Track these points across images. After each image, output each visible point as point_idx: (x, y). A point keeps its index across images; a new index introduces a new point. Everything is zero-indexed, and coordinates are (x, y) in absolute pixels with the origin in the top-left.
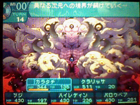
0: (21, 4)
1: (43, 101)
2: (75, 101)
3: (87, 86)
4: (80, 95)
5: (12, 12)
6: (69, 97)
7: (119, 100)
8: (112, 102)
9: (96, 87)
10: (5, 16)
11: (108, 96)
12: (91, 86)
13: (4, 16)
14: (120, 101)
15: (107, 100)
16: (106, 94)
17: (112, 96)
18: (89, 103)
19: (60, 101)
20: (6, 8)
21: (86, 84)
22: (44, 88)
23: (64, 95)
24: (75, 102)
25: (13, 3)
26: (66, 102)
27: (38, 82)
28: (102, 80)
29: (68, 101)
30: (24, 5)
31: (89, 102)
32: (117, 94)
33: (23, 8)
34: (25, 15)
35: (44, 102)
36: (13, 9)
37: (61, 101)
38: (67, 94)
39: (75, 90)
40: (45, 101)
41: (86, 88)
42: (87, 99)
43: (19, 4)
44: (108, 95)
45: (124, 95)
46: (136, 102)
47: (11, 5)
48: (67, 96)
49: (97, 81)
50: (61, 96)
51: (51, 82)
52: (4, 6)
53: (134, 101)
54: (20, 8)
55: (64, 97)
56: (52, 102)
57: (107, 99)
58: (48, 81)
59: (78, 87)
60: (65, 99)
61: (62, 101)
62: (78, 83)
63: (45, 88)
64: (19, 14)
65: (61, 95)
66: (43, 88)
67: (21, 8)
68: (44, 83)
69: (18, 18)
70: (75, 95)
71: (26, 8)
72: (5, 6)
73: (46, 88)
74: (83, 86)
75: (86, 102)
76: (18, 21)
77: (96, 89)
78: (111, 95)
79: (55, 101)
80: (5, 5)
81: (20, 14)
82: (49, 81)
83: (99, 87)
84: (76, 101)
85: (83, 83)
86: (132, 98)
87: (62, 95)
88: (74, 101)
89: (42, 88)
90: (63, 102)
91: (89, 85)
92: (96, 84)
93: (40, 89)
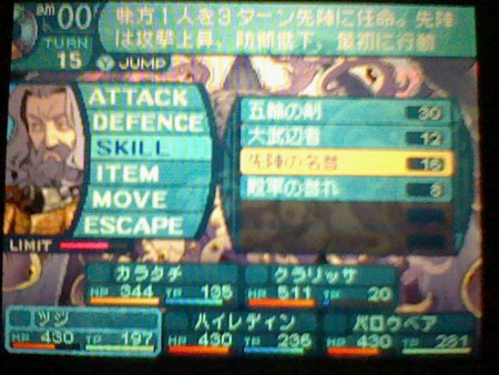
0: (75, 10)
1: (139, 340)
2: (250, 342)
3: (296, 290)
4: (270, 323)
5: (41, 33)
6: (231, 327)
7: (405, 341)
8: (380, 348)
9: (326, 293)
10: (18, 47)
11: (366, 329)
12: (307, 291)
13: (14, 48)
14: (408, 347)
15: (363, 342)
16: (361, 321)
17: (381, 328)
18: (301, 351)
19: (200, 342)
20: (24, 22)
21: (289, 283)
22: (145, 293)
23: (214, 321)
24: (250, 345)
25: (47, 7)
26: (221, 345)
27: (125, 273)
28: (345, 272)
29: (227, 340)
30: (84, 11)
31: (300, 346)
32: (397, 320)
33: (79, 24)
34: (86, 46)
35: (143, 343)
36: (44, 25)
37: (204, 340)
38: (222, 316)
39: (252, 303)
40: (147, 341)
41: (292, 296)
42: (295, 336)
43: (66, 12)
44: (369, 325)
45: (423, 324)
46: (466, 350)
47: (38, 13)
48: (225, 323)
49: (329, 275)
50: (202, 325)
51: (170, 274)
52: (16, 15)
53: (460, 345)
54: (70, 24)
55: (213, 329)
56: (172, 343)
57: (364, 338)
58: (159, 273)
59: (263, 293)
60: (215, 336)
61: (206, 342)
62: (264, 280)
63: (147, 297)
64: (65, 42)
65: (202, 319)
66: (142, 297)
67: (74, 23)
68: (144, 277)
69: (62, 56)
70: (253, 319)
71: (88, 23)
72: (21, 16)
73: (150, 294)
74: (282, 290)
75: (289, 346)
76: (63, 65)
77: (326, 303)
78: (377, 324)
79: (183, 340)
80: (17, 11)
81: (70, 41)
82: (162, 270)
83: (335, 295)
84: (256, 341)
85: (279, 280)
86: (453, 338)
87: (207, 319)
88: (247, 343)
89: (139, 294)
90: (209, 345)
91: (302, 286)
92: (325, 285)
93: (131, 296)
